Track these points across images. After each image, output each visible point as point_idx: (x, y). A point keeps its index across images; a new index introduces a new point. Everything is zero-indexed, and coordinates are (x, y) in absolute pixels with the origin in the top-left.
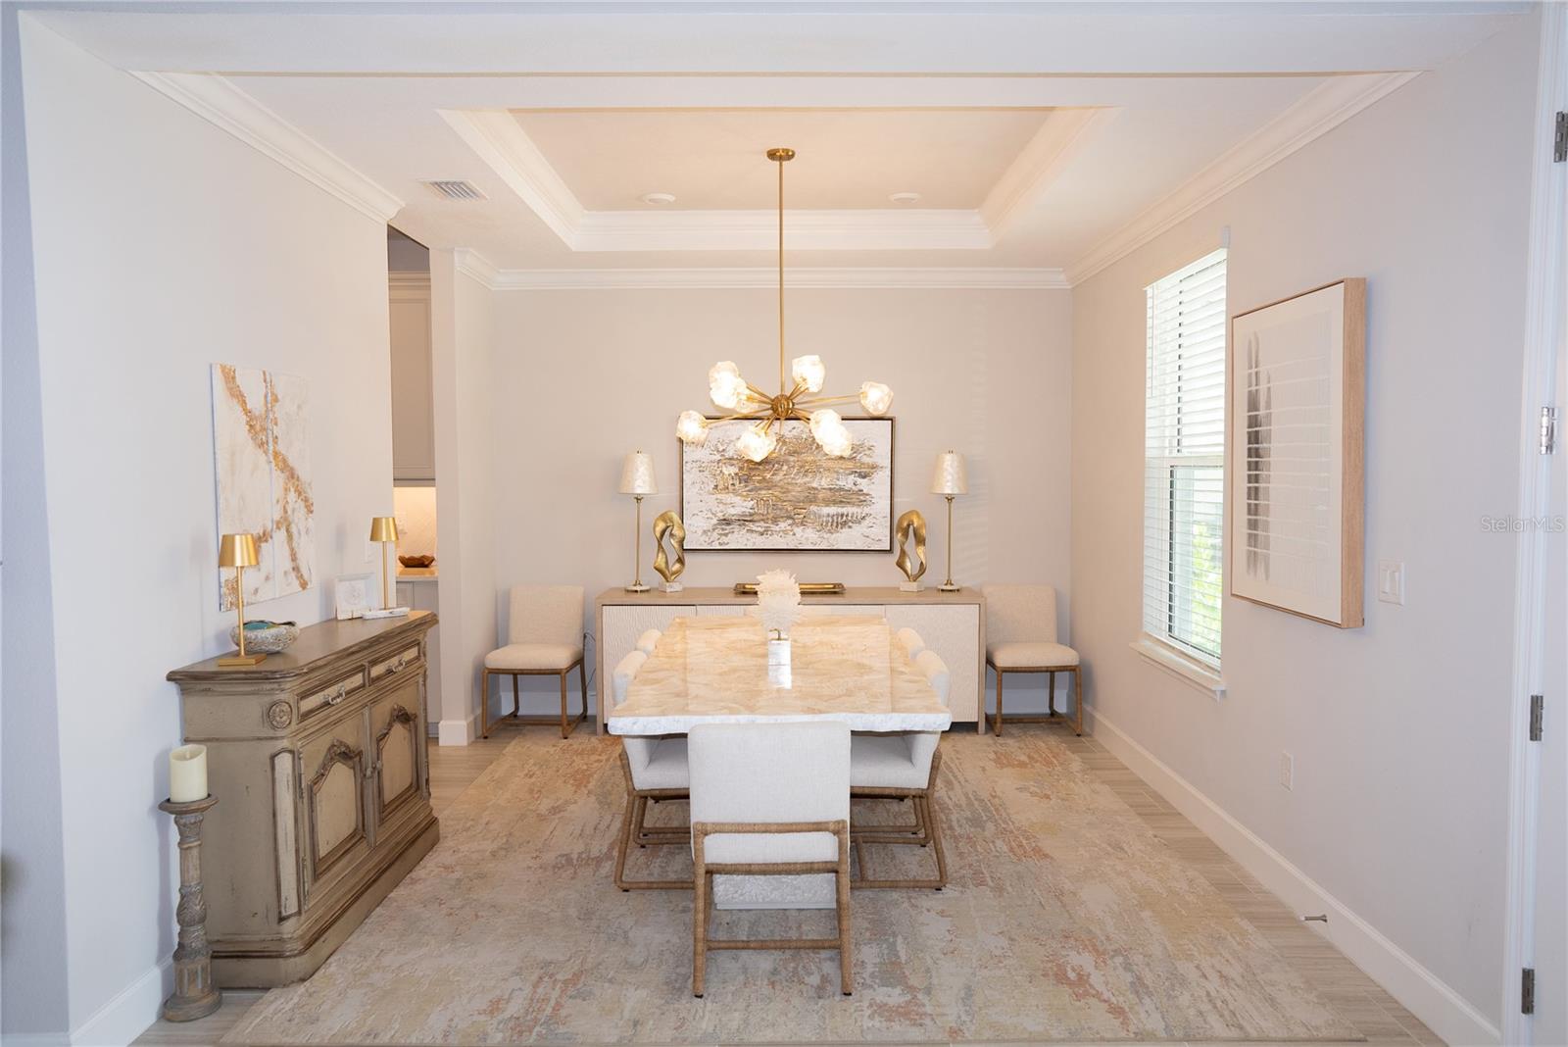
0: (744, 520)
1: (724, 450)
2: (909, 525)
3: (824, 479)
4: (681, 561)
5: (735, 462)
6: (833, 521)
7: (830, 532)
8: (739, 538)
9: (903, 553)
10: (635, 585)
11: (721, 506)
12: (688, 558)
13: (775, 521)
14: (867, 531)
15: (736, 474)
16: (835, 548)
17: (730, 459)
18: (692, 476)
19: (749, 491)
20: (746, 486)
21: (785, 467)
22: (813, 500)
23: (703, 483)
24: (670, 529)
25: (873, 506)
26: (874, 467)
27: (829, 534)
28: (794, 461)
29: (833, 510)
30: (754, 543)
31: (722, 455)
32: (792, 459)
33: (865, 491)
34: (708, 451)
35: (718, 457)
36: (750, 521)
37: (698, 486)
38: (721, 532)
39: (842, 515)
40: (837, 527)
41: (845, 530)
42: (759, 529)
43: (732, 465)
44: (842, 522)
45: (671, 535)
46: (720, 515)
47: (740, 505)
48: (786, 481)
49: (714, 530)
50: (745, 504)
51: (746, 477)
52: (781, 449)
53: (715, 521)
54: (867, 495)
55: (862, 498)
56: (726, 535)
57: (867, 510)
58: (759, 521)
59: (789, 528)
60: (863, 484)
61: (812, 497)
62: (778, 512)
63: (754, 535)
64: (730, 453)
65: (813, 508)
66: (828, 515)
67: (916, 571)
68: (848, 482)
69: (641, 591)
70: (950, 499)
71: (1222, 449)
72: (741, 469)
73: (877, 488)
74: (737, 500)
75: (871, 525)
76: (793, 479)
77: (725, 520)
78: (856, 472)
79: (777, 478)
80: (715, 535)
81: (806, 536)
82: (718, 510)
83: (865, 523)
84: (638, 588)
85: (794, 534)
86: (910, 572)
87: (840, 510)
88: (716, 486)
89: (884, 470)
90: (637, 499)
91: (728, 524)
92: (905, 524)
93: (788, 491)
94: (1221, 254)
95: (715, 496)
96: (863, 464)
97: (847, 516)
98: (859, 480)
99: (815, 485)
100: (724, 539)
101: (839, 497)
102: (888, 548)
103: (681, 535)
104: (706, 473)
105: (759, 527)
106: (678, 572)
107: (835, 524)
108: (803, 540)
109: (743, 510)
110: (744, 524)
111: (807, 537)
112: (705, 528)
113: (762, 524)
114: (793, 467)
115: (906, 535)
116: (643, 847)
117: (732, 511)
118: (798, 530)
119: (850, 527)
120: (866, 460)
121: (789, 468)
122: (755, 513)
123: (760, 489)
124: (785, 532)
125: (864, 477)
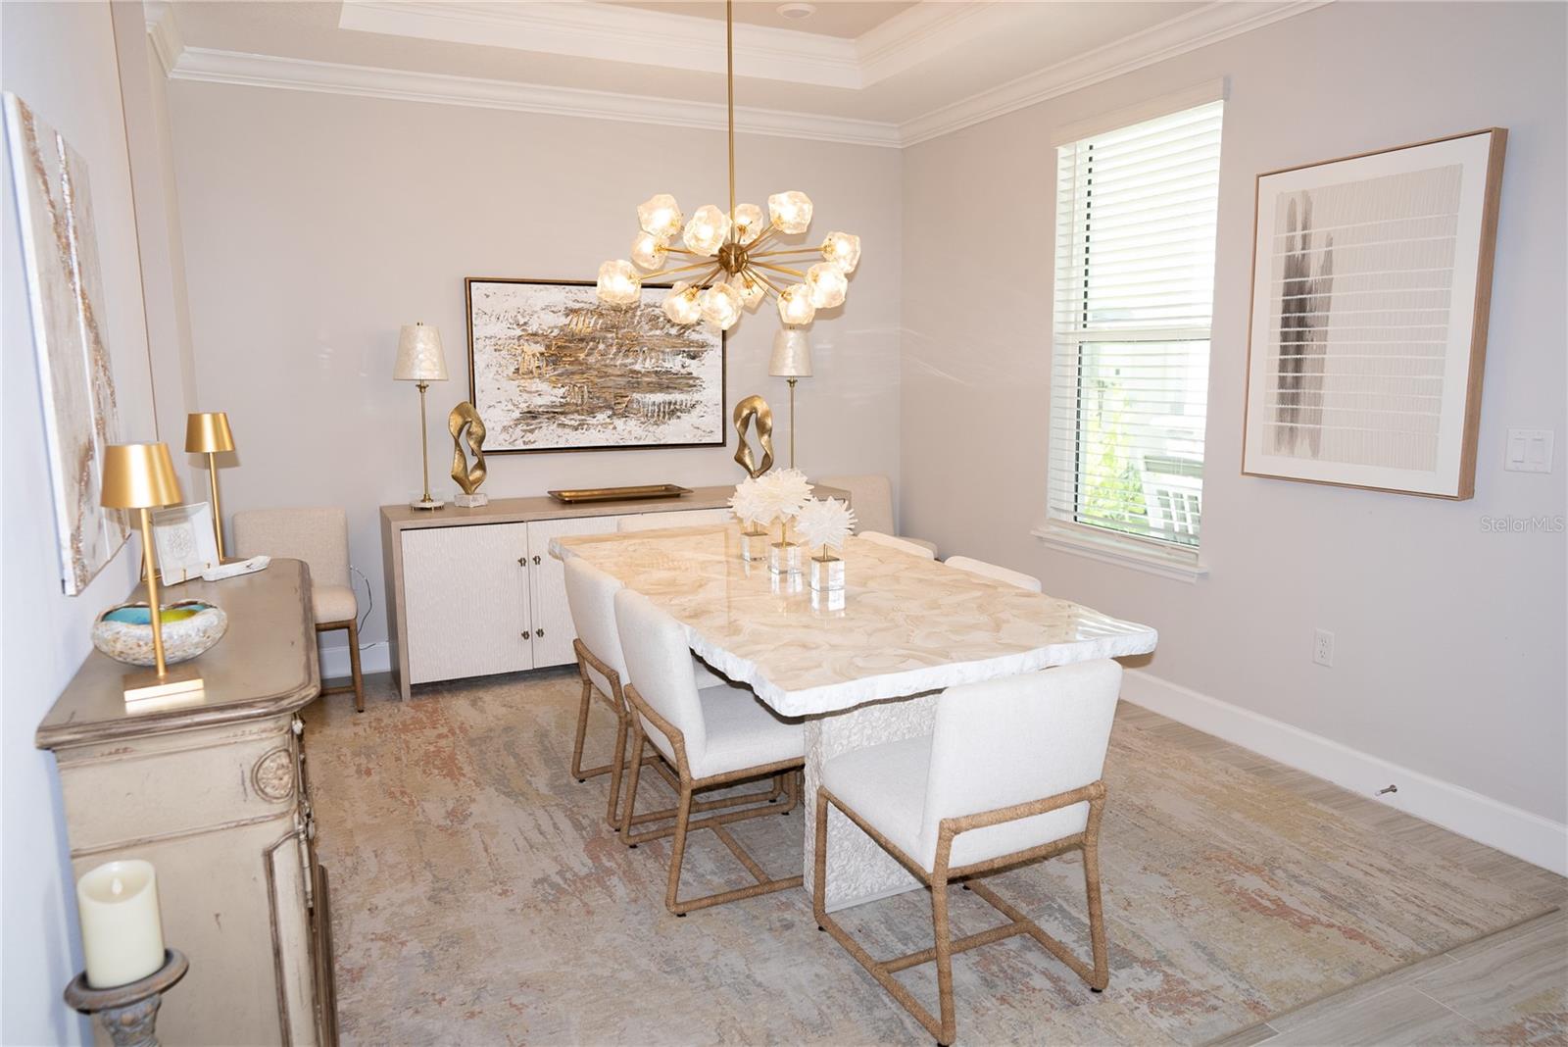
0: (553, 413)
1: (525, 323)
2: (751, 414)
3: (648, 360)
4: (481, 466)
5: (539, 339)
6: (659, 410)
7: (656, 424)
8: (547, 435)
9: (743, 444)
10: (424, 501)
11: (525, 396)
12: (488, 461)
13: (592, 412)
14: (697, 422)
15: (542, 354)
16: (662, 442)
17: (532, 335)
18: (485, 356)
19: (558, 375)
20: (555, 369)
21: (601, 346)
22: (636, 386)
23: (500, 366)
24: (467, 427)
25: (704, 392)
26: (703, 346)
27: (655, 427)
28: (612, 338)
29: (659, 397)
30: (567, 440)
31: (523, 330)
32: (609, 335)
33: (694, 375)
34: (505, 325)
35: (518, 332)
36: (562, 413)
37: (494, 369)
38: (525, 428)
39: (670, 403)
40: (664, 417)
41: (674, 421)
42: (573, 422)
43: (537, 343)
44: (672, 411)
45: (469, 433)
46: (524, 406)
47: (547, 393)
48: (603, 363)
49: (516, 425)
50: (556, 391)
51: (554, 358)
52: (596, 323)
53: (517, 414)
54: (698, 378)
55: (691, 382)
56: (532, 431)
57: (697, 397)
58: (572, 413)
59: (608, 420)
60: (693, 366)
61: (635, 381)
62: (595, 401)
63: (567, 430)
64: (533, 328)
65: (636, 396)
66: (654, 404)
67: (758, 465)
68: (675, 364)
69: (436, 508)
70: (792, 383)
71: (1209, 321)
72: (548, 347)
73: (707, 369)
74: (544, 386)
75: (702, 414)
76: (612, 359)
77: (529, 412)
78: (684, 351)
79: (591, 360)
80: (518, 431)
81: (628, 429)
82: (521, 400)
83: (695, 413)
84: (427, 505)
85: (615, 428)
86: (752, 469)
87: (667, 397)
88: (518, 369)
89: (715, 349)
90: (421, 387)
91: (535, 418)
92: (745, 412)
93: (606, 375)
94: (1215, 111)
95: (517, 382)
96: (692, 342)
97: (675, 404)
98: (688, 361)
99: (637, 367)
100: (530, 437)
101: (666, 381)
102: (721, 441)
103: (480, 432)
104: (504, 352)
105: (573, 420)
106: (479, 481)
107: (662, 415)
108: (626, 435)
109: (554, 399)
110: (553, 417)
111: (630, 430)
112: (505, 424)
113: (576, 416)
114: (611, 345)
115: (746, 423)
116: (634, 847)
117: (539, 401)
118: (619, 423)
119: (679, 417)
120: (694, 336)
121: (607, 346)
122: (568, 404)
123: (573, 373)
124: (604, 425)
125: (693, 358)
